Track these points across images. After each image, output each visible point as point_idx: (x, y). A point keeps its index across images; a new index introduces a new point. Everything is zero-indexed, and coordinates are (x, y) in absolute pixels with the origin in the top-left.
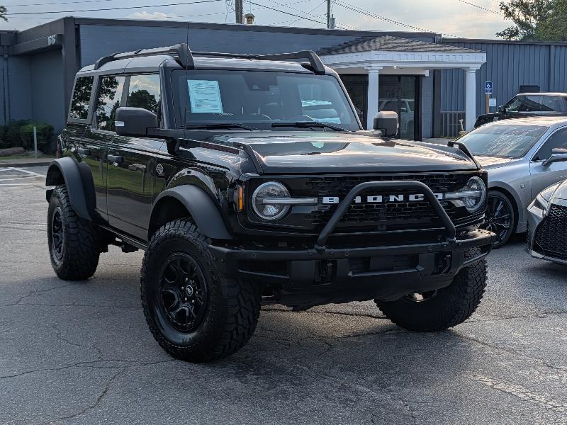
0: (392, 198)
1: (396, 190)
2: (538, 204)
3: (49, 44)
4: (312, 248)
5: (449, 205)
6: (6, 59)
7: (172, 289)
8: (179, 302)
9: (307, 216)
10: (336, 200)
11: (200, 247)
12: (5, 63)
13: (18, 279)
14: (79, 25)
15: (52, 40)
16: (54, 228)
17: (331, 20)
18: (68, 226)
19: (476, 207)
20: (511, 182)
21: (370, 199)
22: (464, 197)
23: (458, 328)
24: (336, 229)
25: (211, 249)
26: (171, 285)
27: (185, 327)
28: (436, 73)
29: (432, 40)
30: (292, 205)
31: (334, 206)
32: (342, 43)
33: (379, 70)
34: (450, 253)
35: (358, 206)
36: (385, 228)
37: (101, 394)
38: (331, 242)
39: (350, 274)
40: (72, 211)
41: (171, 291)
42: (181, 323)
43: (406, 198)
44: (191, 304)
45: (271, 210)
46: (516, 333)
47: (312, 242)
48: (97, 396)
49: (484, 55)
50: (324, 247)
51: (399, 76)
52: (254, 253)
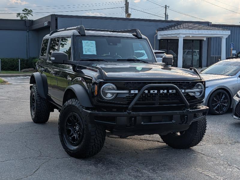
0: (161, 91)
1: (163, 88)
2: (238, 96)
3: (45, 25)
4: (125, 111)
5: (187, 95)
6: (28, 32)
7: (70, 128)
8: (73, 133)
9: (124, 98)
10: (137, 92)
11: (81, 111)
12: (28, 34)
13: (17, 122)
14: (57, 18)
15: (46, 24)
16: (32, 101)
17: (166, 16)
18: (37, 101)
19: (200, 96)
20: (229, 86)
21: (152, 92)
22: (195, 92)
23: (194, 148)
24: (136, 104)
25: (84, 111)
26: (70, 126)
27: (75, 144)
28: (209, 39)
29: (208, 25)
30: (118, 93)
31: (136, 94)
32: (168, 25)
33: (184, 37)
34: (187, 115)
35: (146, 94)
36: (158, 104)
37: (36, 170)
38: (134, 109)
39: (142, 123)
40: (39, 94)
41: (70, 129)
42: (74, 141)
43: (168, 91)
44: (78, 134)
45: (109, 95)
46: (219, 150)
47: (126, 109)
48: (34, 171)
49: (230, 31)
50: (131, 111)
51: (193, 40)
52: (101, 113)
